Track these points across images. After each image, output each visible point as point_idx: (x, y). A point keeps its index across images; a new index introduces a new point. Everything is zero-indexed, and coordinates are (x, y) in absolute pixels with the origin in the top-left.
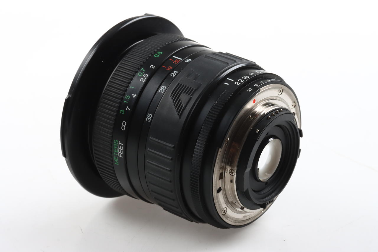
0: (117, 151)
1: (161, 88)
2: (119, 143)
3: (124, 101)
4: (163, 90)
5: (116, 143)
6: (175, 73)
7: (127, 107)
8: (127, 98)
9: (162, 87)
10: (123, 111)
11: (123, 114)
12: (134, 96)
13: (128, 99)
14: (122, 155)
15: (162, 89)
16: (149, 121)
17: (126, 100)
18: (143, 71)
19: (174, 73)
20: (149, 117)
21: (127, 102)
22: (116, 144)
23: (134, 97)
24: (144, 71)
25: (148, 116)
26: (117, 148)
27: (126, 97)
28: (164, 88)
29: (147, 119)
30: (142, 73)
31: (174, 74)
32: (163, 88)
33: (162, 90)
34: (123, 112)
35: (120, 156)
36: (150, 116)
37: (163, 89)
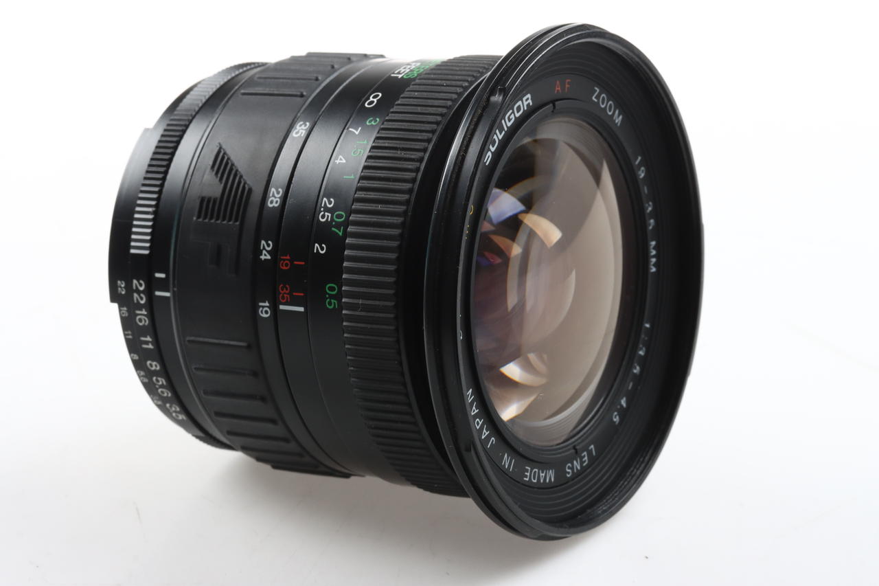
1: (279, 200)
4: (273, 196)
6: (264, 252)
9: (277, 202)
15: (276, 198)
18: (336, 226)
19: (266, 251)
24: (333, 229)
28: (272, 202)
30: (335, 222)
31: (264, 248)
32: (275, 200)
33: (276, 195)
37: (273, 198)
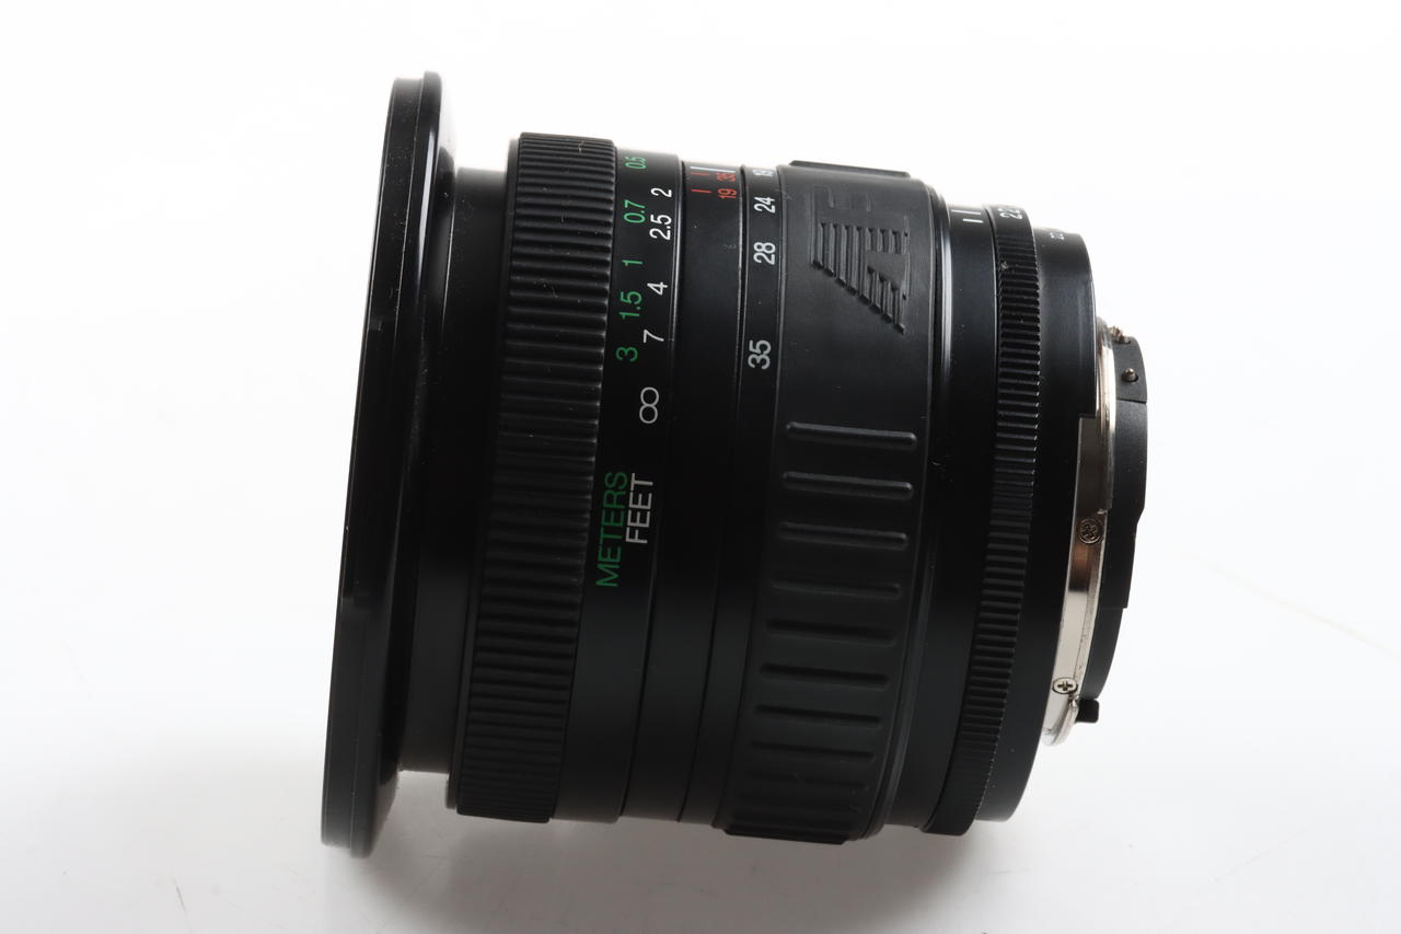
0: (617, 520)
1: (758, 249)
2: (634, 482)
3: (624, 314)
4: (768, 255)
5: (614, 484)
7: (646, 332)
8: (629, 301)
9: (761, 247)
10: (631, 349)
11: (632, 360)
12: (658, 289)
13: (637, 303)
14: (643, 533)
16: (765, 367)
17: (630, 308)
20: (758, 351)
21: (638, 315)
22: (615, 489)
23: (661, 293)
24: (641, 207)
25: (751, 349)
26: (622, 507)
27: (622, 299)
28: (769, 248)
29: (754, 361)
32: (764, 250)
33: (764, 255)
34: (631, 353)
35: (636, 540)
36: (763, 348)
37: (767, 252)
